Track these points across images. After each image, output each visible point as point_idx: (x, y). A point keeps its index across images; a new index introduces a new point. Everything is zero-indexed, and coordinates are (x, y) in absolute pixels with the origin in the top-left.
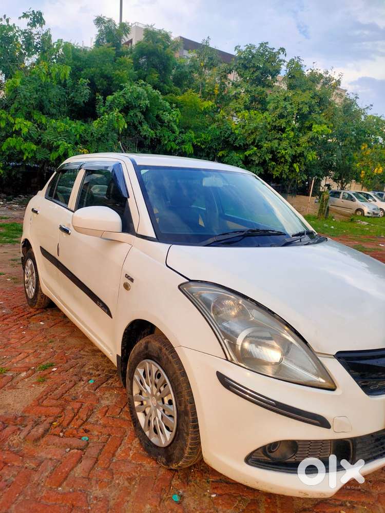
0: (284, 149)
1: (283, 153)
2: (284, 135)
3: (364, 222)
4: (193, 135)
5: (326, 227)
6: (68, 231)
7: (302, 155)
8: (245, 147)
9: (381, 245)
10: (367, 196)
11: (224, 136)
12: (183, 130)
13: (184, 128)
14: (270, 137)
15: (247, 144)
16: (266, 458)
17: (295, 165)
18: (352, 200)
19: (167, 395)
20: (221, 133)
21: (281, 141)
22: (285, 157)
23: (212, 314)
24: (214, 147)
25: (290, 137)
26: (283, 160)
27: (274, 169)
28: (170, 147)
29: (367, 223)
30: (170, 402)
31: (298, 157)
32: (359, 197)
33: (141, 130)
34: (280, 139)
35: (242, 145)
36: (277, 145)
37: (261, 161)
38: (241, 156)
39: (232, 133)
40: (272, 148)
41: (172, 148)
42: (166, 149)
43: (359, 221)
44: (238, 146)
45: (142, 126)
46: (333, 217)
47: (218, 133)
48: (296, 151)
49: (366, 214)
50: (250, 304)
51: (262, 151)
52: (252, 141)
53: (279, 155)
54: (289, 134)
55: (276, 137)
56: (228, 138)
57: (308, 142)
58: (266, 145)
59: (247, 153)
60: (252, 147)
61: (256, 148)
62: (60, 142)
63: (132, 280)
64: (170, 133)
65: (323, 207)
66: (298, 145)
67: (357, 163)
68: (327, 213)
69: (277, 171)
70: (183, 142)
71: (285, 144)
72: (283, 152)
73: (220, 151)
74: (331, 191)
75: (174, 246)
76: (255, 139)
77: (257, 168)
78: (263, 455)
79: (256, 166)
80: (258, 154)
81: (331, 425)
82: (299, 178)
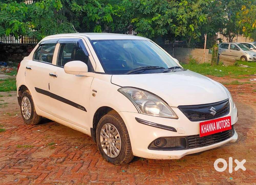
0: (181, 14)
1: (180, 18)
2: (180, 4)
3: (245, 66)
4: (111, 8)
5: (216, 71)
6: (56, 76)
7: (195, 18)
8: (152, 15)
9: (251, 80)
10: (249, 46)
11: (135, 7)
12: (103, 4)
13: (103, 3)
14: (170, 6)
15: (153, 12)
16: (155, 147)
17: (191, 26)
18: (237, 50)
19: (116, 135)
20: (132, 4)
21: (179, 8)
22: (182, 21)
23: (132, 98)
24: (128, 15)
25: (185, 5)
26: (181, 22)
27: (175, 29)
28: (94, 18)
29: (248, 66)
30: (118, 137)
31: (193, 19)
32: (242, 47)
33: (72, 7)
34: (178, 7)
35: (149, 13)
36: (176, 12)
37: (165, 24)
38: (149, 21)
39: (141, 4)
40: (172, 14)
41: (96, 19)
42: (91, 20)
43: (242, 65)
44: (146, 14)
45: (71, 3)
46: (223, 64)
47: (130, 5)
48: (190, 16)
49: (248, 60)
50: (147, 93)
51: (165, 17)
52: (157, 9)
53: (178, 19)
54: (184, 3)
55: (174, 5)
56: (138, 8)
57: (199, 8)
58: (167, 12)
59: (154, 19)
60: (157, 14)
61: (160, 15)
62: (14, 21)
63: (96, 92)
64: (93, 8)
65: (214, 56)
66: (192, 11)
67: (239, 21)
68: (218, 61)
69: (177, 31)
70: (104, 14)
71: (181, 10)
72: (181, 16)
73: (133, 18)
74: (222, 43)
75: (113, 75)
76: (158, 8)
77: (162, 29)
78: (154, 146)
79: (161, 29)
80: (162, 19)
81: (177, 131)
82: (195, 35)
